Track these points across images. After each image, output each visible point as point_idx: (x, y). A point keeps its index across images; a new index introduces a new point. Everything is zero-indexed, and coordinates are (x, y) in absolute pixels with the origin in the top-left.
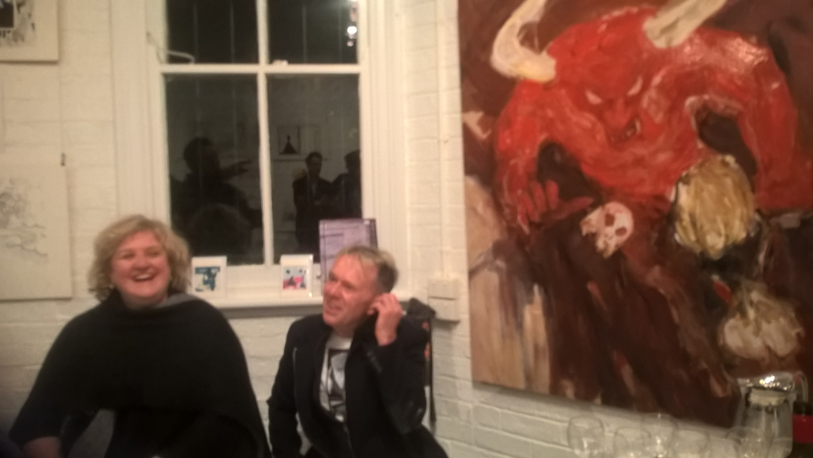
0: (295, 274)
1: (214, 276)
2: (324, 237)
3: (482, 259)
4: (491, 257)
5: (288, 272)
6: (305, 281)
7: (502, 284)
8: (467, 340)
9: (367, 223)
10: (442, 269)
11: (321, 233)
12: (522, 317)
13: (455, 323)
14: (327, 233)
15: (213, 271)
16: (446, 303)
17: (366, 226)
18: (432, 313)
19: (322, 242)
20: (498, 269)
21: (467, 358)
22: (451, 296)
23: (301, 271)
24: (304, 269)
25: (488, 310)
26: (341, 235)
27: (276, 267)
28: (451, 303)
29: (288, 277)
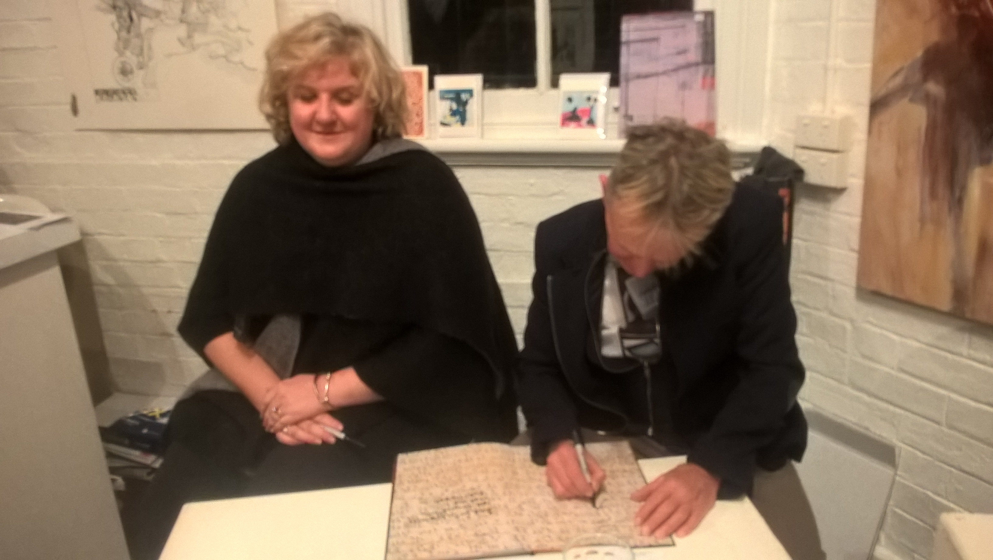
0: (580, 104)
1: (465, 103)
2: (628, 43)
3: (898, 80)
4: (918, 77)
5: (570, 100)
6: (593, 115)
7: (932, 128)
8: (856, 221)
9: (699, 18)
10: (823, 100)
11: (624, 37)
12: (964, 188)
13: (839, 191)
14: (633, 36)
15: (464, 97)
16: (825, 157)
17: (699, 23)
18: (799, 172)
19: (624, 50)
20: (928, 99)
21: (852, 250)
22: (834, 147)
23: (589, 99)
24: (593, 96)
25: (899, 172)
26: (655, 40)
27: (554, 92)
28: (835, 156)
29: (570, 108)
